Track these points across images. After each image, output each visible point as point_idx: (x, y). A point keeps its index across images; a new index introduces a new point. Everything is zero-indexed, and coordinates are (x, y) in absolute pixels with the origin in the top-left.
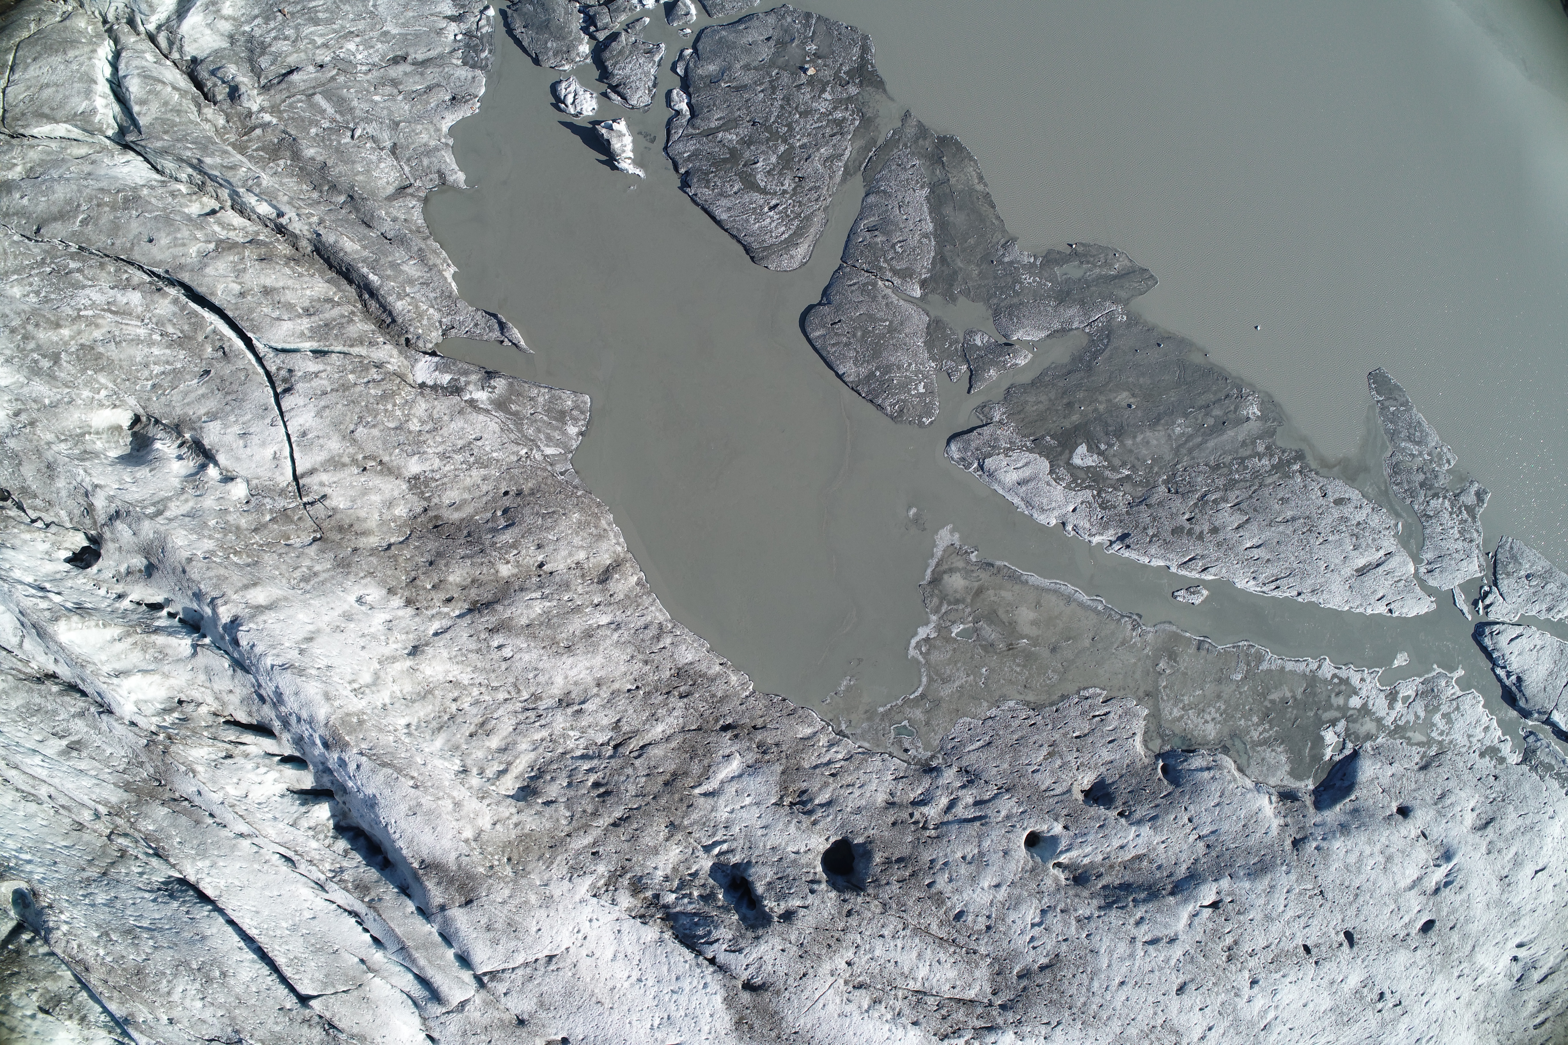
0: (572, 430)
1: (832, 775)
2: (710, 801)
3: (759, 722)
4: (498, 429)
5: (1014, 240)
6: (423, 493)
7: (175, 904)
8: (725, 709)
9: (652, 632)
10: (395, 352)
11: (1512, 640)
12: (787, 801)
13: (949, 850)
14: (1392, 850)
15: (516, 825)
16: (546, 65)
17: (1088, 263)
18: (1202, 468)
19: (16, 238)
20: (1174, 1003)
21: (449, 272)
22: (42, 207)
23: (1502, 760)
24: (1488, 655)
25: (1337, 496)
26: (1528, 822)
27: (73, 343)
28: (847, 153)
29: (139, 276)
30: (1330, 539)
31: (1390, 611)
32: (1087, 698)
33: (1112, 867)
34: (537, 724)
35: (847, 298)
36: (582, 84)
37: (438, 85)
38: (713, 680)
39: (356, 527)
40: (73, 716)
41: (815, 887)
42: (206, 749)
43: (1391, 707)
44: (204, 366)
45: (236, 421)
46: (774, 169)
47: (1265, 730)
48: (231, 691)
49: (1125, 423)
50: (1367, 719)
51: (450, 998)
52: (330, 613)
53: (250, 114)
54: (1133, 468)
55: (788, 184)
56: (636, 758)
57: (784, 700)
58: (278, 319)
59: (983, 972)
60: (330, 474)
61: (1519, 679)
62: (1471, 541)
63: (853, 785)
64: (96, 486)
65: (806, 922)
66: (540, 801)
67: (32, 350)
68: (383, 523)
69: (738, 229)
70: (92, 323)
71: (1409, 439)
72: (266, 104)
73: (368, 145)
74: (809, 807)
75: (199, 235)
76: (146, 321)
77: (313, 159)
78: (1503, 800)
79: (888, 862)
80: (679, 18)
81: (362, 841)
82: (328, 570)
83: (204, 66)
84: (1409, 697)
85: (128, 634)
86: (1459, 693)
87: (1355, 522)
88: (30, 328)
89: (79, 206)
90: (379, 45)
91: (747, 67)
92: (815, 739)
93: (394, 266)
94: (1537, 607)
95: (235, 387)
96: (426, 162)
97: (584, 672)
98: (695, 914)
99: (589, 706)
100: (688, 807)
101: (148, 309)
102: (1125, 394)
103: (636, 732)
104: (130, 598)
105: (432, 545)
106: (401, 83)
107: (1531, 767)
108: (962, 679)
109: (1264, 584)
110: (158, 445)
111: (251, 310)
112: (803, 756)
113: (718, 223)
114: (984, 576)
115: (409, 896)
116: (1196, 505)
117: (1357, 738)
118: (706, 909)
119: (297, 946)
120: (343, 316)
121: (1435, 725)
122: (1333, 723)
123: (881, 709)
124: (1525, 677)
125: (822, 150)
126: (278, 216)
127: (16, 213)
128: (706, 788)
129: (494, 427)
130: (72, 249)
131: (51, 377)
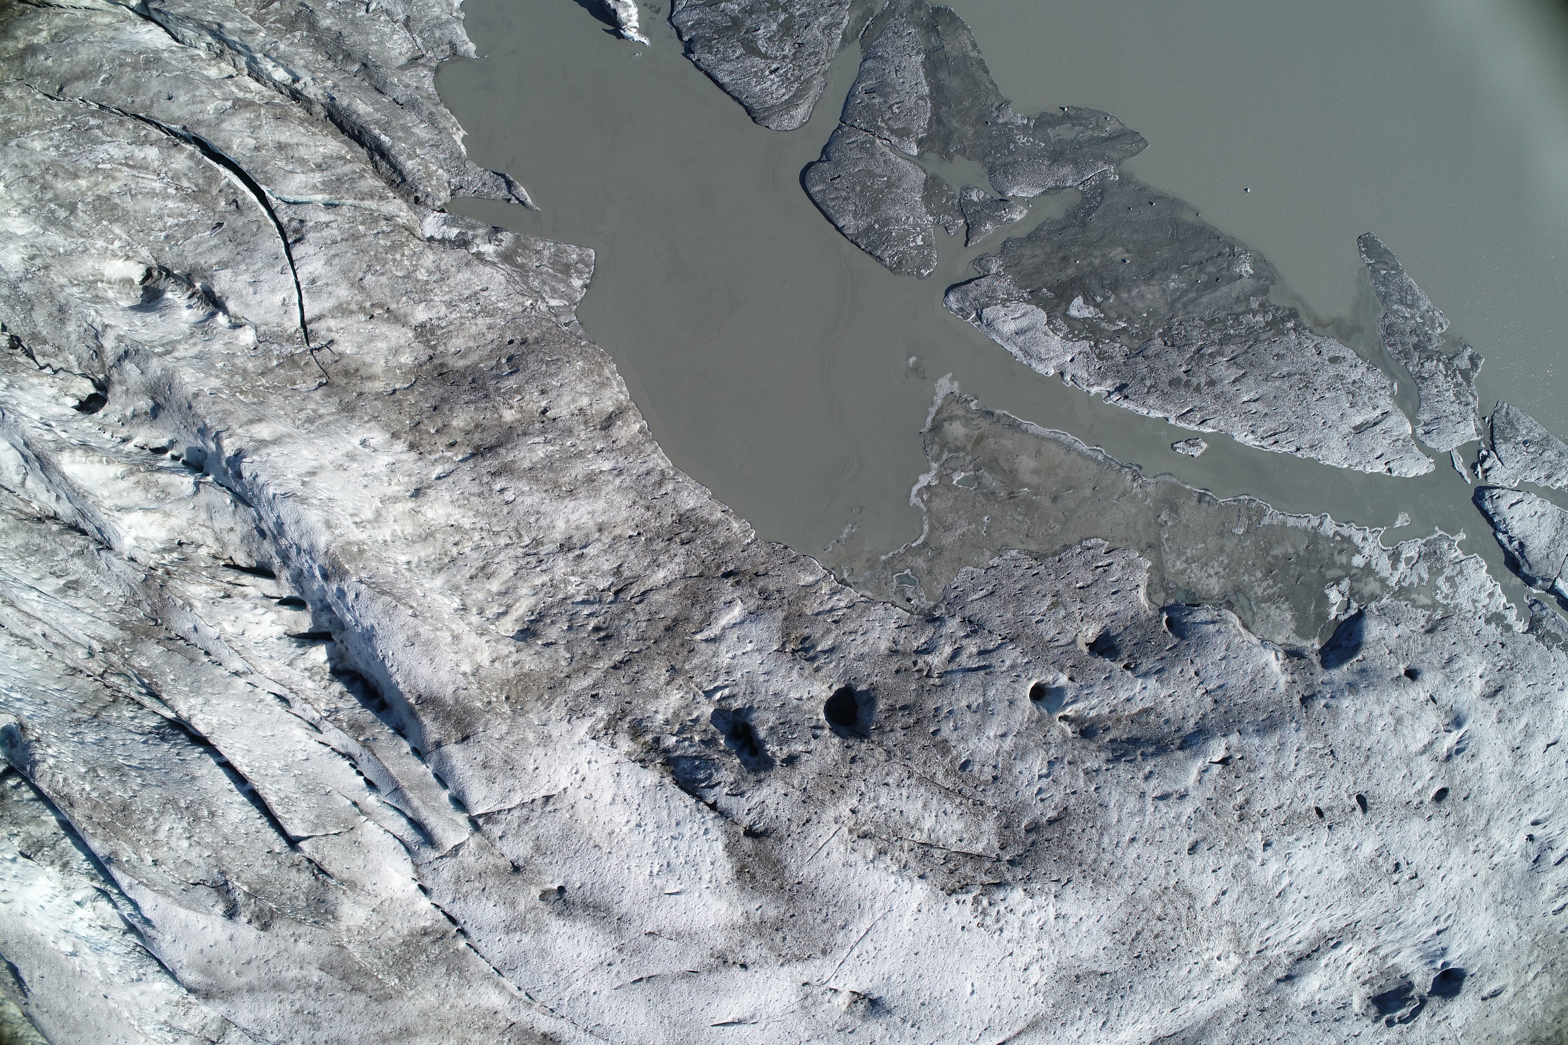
0: (577, 283)
1: (835, 623)
2: (713, 646)
3: (761, 569)
4: (503, 281)
5: (1008, 103)
6: (428, 341)
7: (166, 746)
8: (727, 556)
9: (654, 478)
10: (405, 206)
11: (1512, 505)
12: (789, 647)
13: (953, 698)
14: (1402, 712)
15: (515, 664)
17: (1080, 125)
18: (1197, 322)
19: (39, 96)
20: (1186, 864)
21: (459, 136)
22: (65, 67)
23: (1508, 628)
24: (1490, 519)
25: (1332, 354)
26: (1538, 692)
27: (89, 193)
28: (845, 21)
29: (156, 133)
30: (1327, 396)
31: (1390, 470)
32: (1089, 549)
33: (1119, 720)
34: (538, 569)
35: (846, 155)
38: (715, 526)
39: (362, 372)
40: (72, 556)
41: (818, 732)
42: (204, 587)
43: (1394, 567)
44: (217, 219)
45: (247, 270)
46: (774, 36)
47: (1268, 587)
48: (232, 529)
49: (1120, 277)
50: (1371, 579)
51: (444, 841)
52: (334, 452)
54: (1129, 320)
55: (788, 50)
56: (637, 603)
57: (786, 548)
58: (292, 172)
59: (990, 825)
60: (338, 320)
61: (1521, 545)
62: (1467, 404)
63: (856, 632)
64: (107, 326)
65: (809, 767)
66: (540, 642)
67: (50, 201)
68: (388, 369)
69: (740, 92)
70: (109, 176)
71: (1401, 302)
73: (382, 18)
74: (811, 653)
75: (217, 94)
76: (162, 175)
77: (329, 29)
78: (1512, 669)
79: (892, 709)
81: (358, 685)
82: (333, 414)
84: (1412, 558)
85: (131, 473)
86: (1462, 557)
87: (1350, 381)
88: (49, 178)
89: (101, 66)
92: (817, 587)
93: (405, 128)
94: (1536, 474)
95: (247, 238)
96: (438, 33)
97: (586, 516)
98: (696, 758)
99: (591, 551)
100: (690, 652)
101: (164, 163)
102: (1120, 250)
104: (134, 442)
105: (437, 391)
107: (1538, 636)
108: (963, 527)
109: (1263, 438)
110: (169, 295)
111: (265, 163)
112: (806, 602)
113: (721, 86)
114: (984, 424)
115: (405, 737)
116: (1192, 358)
117: (1362, 598)
118: (707, 751)
119: (288, 786)
120: (355, 172)
121: (1439, 588)
122: (1337, 581)
123: (883, 558)
124: (1527, 543)
125: (821, 19)
126: (294, 81)
127: (40, 74)
128: (707, 633)
129: (500, 278)
130: (91, 106)
131: (67, 227)
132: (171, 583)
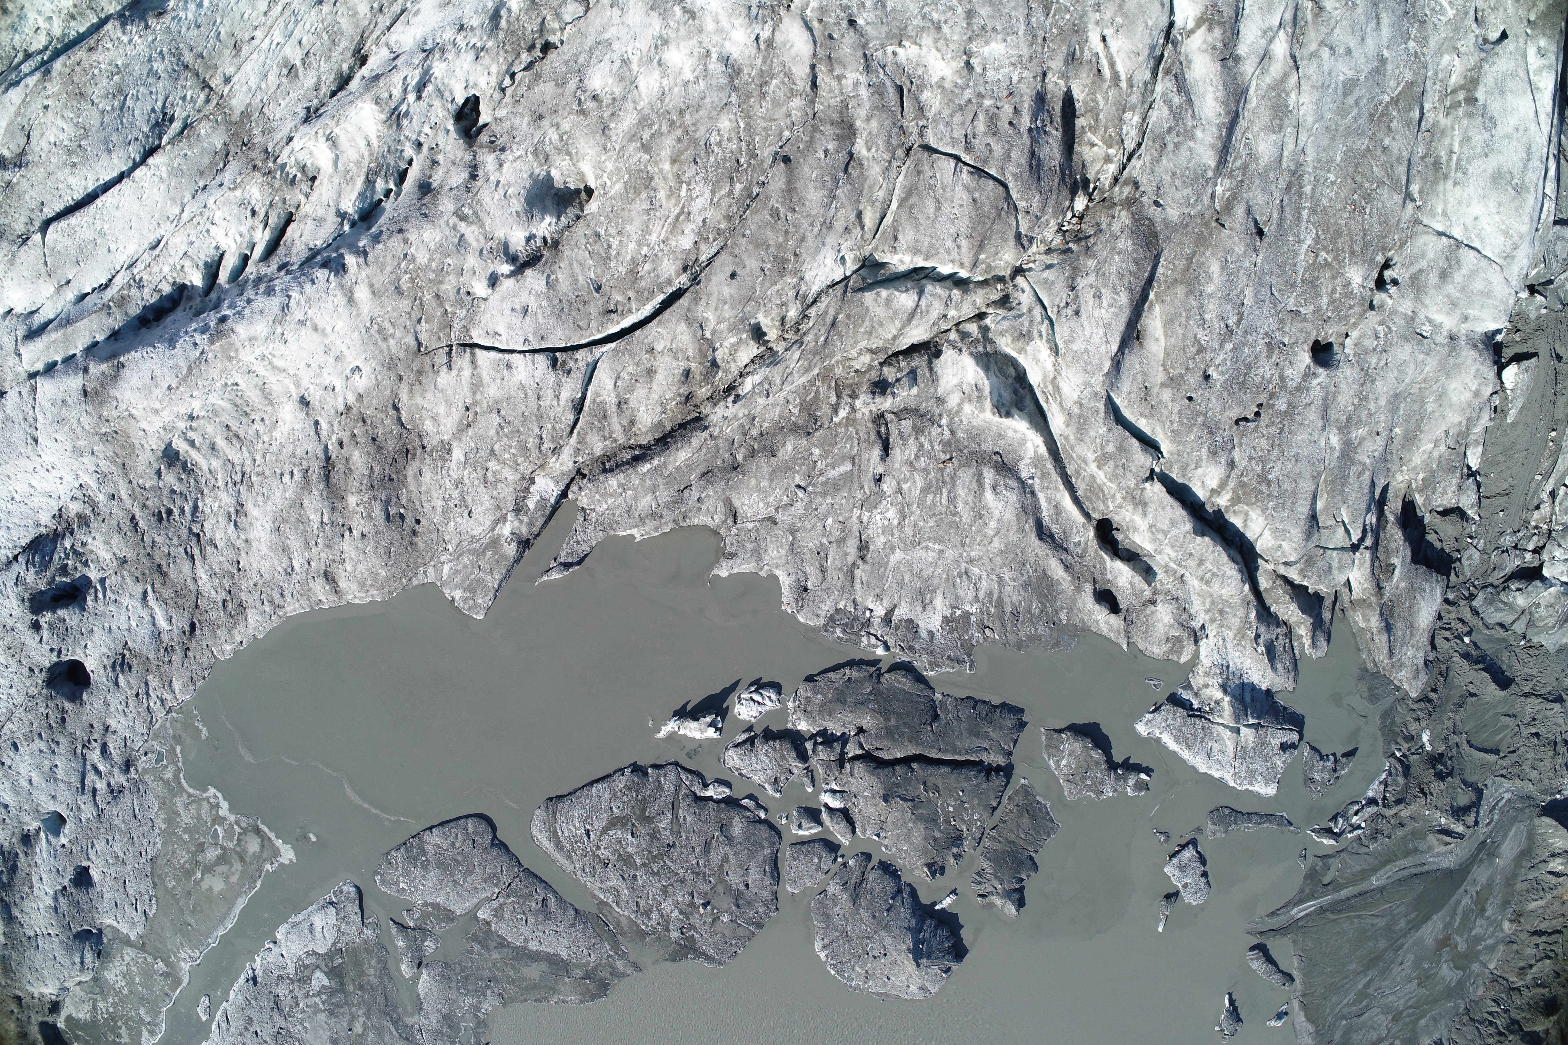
0: (458, 594)
1: (137, 695)
2: (139, 596)
3: (190, 654)
4: (474, 533)
5: (504, 1005)
6: (437, 451)
7: (146, 129)
8: (206, 631)
9: (277, 599)
10: (565, 469)
12: (126, 652)
13: (64, 758)
15: (142, 446)
16: (801, 687)
19: (787, 134)
21: (637, 533)
22: (806, 171)
27: (657, 169)
28: (618, 910)
29: (705, 253)
32: (150, 902)
34: (230, 481)
35: (492, 860)
36: (769, 713)
37: (824, 580)
38: (231, 631)
39: (417, 386)
40: (319, 77)
41: (56, 653)
42: (260, 198)
44: (605, 289)
45: (540, 306)
46: (622, 847)
47: (103, 1013)
48: (302, 236)
49: (338, 1021)
51: (26, 347)
52: (345, 346)
53: (854, 396)
55: (604, 853)
56: (185, 550)
57: (204, 679)
58: (618, 377)
60: (469, 379)
63: (127, 707)
65: (30, 638)
66: (162, 467)
67: (661, 126)
68: (419, 409)
69: (579, 798)
70: (673, 193)
72: (859, 415)
73: (785, 498)
74: (118, 668)
75: (724, 326)
76: (662, 246)
79: (64, 712)
80: (798, 818)
81: (167, 305)
82: (389, 350)
83: (925, 364)
85: (371, 155)
88: (679, 132)
89: (794, 210)
90: (883, 539)
91: (725, 859)
92: (169, 691)
93: (654, 488)
95: (574, 313)
96: (749, 546)
97: (258, 535)
98: (52, 559)
100: (138, 578)
101: (672, 252)
103: (204, 557)
104: (414, 156)
105: (391, 445)
106: (838, 547)
108: (186, 818)
110: (553, 217)
111: (632, 356)
112: (158, 678)
113: (591, 784)
114: (253, 868)
115: (107, 339)
118: (55, 568)
119: (86, 234)
120: (613, 432)
123: (178, 749)
125: (626, 892)
126: (738, 396)
127: (812, 140)
128: (150, 596)
129: (478, 531)
130: (755, 190)
131: (633, 137)
132: (258, 175)
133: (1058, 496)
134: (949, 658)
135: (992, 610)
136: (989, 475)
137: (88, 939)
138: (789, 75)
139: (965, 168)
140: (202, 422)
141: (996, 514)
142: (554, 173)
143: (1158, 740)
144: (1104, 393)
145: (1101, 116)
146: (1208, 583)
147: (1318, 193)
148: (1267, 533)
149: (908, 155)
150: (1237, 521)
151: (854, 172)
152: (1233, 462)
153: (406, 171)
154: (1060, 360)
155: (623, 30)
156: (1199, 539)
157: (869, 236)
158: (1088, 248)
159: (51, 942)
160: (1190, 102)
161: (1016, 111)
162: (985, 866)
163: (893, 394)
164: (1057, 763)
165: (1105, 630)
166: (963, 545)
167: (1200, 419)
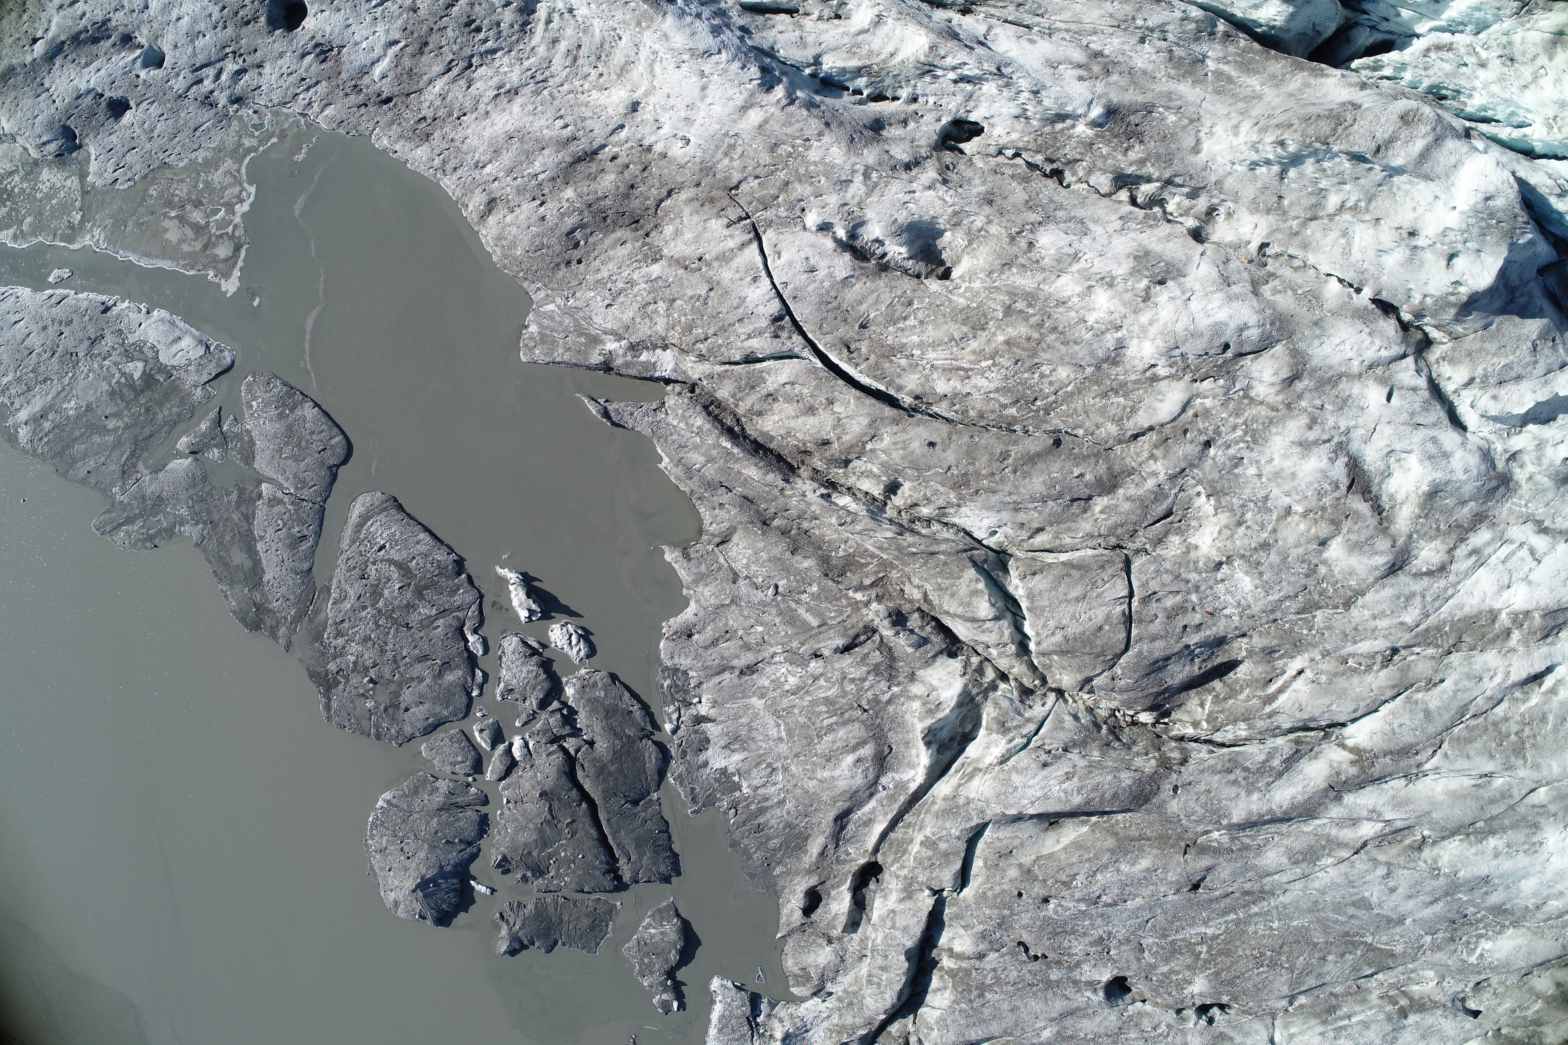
0: (533, 328)
1: (303, 79)
2: (392, 38)
3: (363, 110)
4: (595, 318)
5: (197, 545)
6: (650, 249)
8: (390, 115)
9: (449, 167)
10: (690, 372)
12: (336, 51)
13: (215, 40)
16: (603, 673)
17: (142, 534)
18: (55, 378)
19: (1081, 432)
21: (666, 463)
22: (1056, 466)
27: (993, 330)
28: (330, 606)
29: (940, 409)
32: (129, 180)
34: (534, 70)
35: (317, 474)
36: (566, 656)
37: (706, 648)
38: (401, 138)
39: (698, 204)
44: (867, 333)
45: (822, 282)
46: (385, 583)
48: (781, 33)
49: (109, 403)
52: (702, 121)
53: (879, 599)
54: (104, 368)
55: (372, 570)
56: (453, 60)
57: (348, 133)
58: (793, 384)
60: (727, 248)
63: (288, 75)
64: (929, 188)
67: (1034, 315)
68: (678, 214)
69: (409, 525)
70: (980, 354)
72: (864, 611)
73: (760, 580)
74: (318, 50)
75: (883, 457)
76: (928, 366)
79: (256, 19)
80: (488, 726)
82: (718, 162)
83: (937, 648)
85: (884, 61)
88: (1036, 336)
89: (1015, 472)
90: (766, 683)
91: (421, 680)
92: (321, 106)
93: (712, 460)
95: (831, 316)
96: (703, 568)
97: (498, 121)
99: (492, 94)
100: (406, 29)
101: (927, 378)
102: (112, 427)
104: (902, 100)
105: (635, 204)
106: (741, 647)
108: (217, 177)
109: (12, 294)
110: (908, 253)
111: (818, 387)
112: (327, 91)
113: (427, 530)
114: (203, 261)
116: (58, 347)
120: (743, 400)
123: (274, 140)
125: (349, 606)
126: (829, 496)
127: (1086, 458)
128: (396, 48)
129: (598, 320)
130: (1017, 427)
131: (1013, 294)
133: (881, 818)
134: (693, 789)
135: (753, 807)
136: (868, 751)
137: (68, 139)
138: (1134, 410)
139: (1126, 606)
140: (572, 22)
141: (837, 773)
142: (948, 235)
143: (713, 1002)
144: (987, 819)
145: (1231, 701)
146: (869, 982)
147: (1256, 919)
148: (938, 1013)
149: (1114, 548)
150: (935, 982)
151: (1075, 508)
152: (984, 956)
153: (885, 98)
154: (997, 768)
155: (1104, 240)
156: (903, 958)
157: (1026, 546)
158: (1108, 744)
159: (48, 107)
160: (1280, 775)
161: (1199, 627)
162: (530, 907)
163: (898, 633)
164: (650, 926)
165: (785, 912)
166: (797, 756)
167: (1006, 912)
